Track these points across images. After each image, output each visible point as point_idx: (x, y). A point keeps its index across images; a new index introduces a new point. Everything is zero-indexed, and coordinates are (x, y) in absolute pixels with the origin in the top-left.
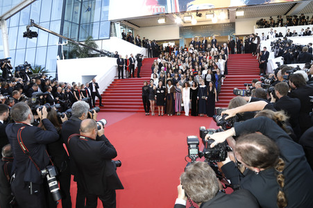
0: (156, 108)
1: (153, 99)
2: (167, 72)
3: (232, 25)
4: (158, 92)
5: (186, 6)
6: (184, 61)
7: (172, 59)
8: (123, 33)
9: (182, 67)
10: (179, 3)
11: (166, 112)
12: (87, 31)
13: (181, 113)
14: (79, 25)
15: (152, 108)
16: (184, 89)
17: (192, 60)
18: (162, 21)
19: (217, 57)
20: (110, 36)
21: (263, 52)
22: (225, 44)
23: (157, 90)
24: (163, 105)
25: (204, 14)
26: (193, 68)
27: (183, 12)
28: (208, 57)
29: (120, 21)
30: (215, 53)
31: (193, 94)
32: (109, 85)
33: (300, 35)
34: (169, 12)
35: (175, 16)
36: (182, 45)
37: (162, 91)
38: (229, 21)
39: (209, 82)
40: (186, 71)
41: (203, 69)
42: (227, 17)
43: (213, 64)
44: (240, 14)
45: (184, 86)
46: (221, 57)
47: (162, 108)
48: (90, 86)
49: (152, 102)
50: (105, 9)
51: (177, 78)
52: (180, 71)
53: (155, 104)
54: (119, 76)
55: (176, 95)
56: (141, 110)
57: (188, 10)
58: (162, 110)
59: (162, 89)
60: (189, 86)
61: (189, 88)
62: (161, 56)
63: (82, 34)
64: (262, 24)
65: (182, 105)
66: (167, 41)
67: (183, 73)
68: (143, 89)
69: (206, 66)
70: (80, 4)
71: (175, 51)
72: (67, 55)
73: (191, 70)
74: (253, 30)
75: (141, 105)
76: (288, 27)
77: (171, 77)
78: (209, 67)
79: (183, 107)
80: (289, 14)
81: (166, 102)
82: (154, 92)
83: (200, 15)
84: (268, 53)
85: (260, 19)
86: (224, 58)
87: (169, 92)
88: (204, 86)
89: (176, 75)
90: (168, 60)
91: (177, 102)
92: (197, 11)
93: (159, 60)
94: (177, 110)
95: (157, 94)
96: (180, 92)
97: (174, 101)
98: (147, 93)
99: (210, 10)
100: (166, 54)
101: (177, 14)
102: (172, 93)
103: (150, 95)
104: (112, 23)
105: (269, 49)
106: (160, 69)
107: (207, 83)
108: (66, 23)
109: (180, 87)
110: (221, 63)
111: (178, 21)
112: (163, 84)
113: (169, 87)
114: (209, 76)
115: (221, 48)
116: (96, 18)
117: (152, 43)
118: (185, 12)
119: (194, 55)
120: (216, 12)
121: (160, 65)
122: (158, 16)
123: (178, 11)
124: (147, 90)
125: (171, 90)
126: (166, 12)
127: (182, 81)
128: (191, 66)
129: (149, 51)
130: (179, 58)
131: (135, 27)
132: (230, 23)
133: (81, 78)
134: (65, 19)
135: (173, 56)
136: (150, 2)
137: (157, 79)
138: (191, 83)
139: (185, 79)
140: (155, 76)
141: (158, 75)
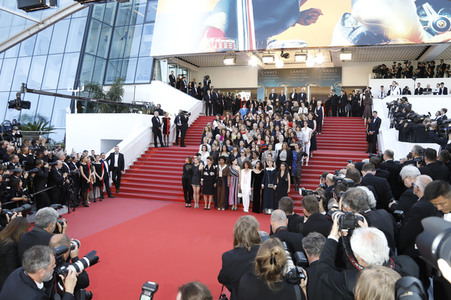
1: (198, 183)
3: (337, 71)
4: (206, 174)
5: (266, 41)
6: (250, 128)
8: (171, 77)
9: (247, 137)
10: (256, 37)
11: (215, 205)
13: (238, 206)
14: (107, 60)
15: (196, 197)
16: (243, 170)
18: (229, 62)
19: (301, 124)
20: (151, 79)
22: (319, 102)
23: (204, 170)
24: (212, 194)
25: (292, 53)
26: (263, 139)
27: (261, 50)
29: (168, 59)
31: (256, 180)
33: (435, 94)
34: (241, 49)
35: (250, 54)
36: (261, 98)
37: (212, 174)
40: (251, 143)
41: (277, 141)
42: (329, 59)
44: (347, 57)
45: (243, 167)
46: (306, 124)
47: (211, 197)
48: (112, 157)
49: (196, 189)
50: (146, 38)
51: (235, 154)
52: (242, 143)
54: (156, 144)
55: (231, 180)
57: (268, 48)
58: (210, 201)
59: (212, 169)
60: (250, 167)
61: (250, 171)
63: (111, 73)
64: (381, 72)
65: (239, 195)
70: (111, 29)
73: (259, 142)
75: (179, 190)
76: (418, 80)
77: (227, 151)
79: (241, 198)
80: (422, 60)
82: (200, 174)
83: (286, 56)
84: (379, 121)
86: (311, 126)
87: (221, 175)
88: (272, 169)
89: (235, 149)
90: (228, 125)
91: (232, 190)
92: (282, 50)
93: (215, 124)
94: (231, 202)
95: (204, 177)
96: (237, 176)
97: (227, 189)
98: (190, 175)
99: (302, 49)
101: (252, 52)
102: (225, 178)
103: (194, 178)
104: (155, 60)
106: (214, 138)
108: (86, 57)
109: (237, 168)
110: (306, 133)
111: (254, 62)
113: (222, 168)
114: (284, 154)
116: (134, 52)
118: (264, 50)
119: (268, 119)
120: (310, 52)
121: (216, 131)
122: (225, 54)
123: (254, 48)
124: (190, 170)
125: (223, 172)
126: (235, 49)
127: (243, 159)
128: (259, 137)
129: (207, 105)
131: (192, 68)
132: (334, 68)
133: (99, 143)
134: (86, 51)
135: (238, 118)
136: (214, 32)
137: (207, 154)
138: (254, 162)
139: (248, 156)
140: (204, 148)
141: (209, 146)
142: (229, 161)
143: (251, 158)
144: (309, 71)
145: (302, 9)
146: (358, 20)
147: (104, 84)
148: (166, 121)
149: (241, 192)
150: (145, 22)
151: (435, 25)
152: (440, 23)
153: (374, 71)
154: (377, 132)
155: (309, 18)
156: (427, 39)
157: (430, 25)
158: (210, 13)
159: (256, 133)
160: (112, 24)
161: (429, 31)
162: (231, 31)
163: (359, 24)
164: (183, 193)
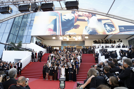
0: (49, 77)
1: (48, 72)
2: (55, 60)
3: (84, 42)
4: (51, 69)
5: (65, 33)
6: (63, 56)
7: (57, 54)
9: (62, 58)
12: (20, 39)
14: (17, 36)
15: (47, 76)
16: (62, 68)
17: (67, 55)
18: (54, 38)
19: (77, 55)
20: (30, 42)
21: (96, 53)
22: (81, 49)
23: (50, 68)
24: (52, 76)
25: (72, 36)
27: (63, 35)
28: (73, 55)
29: (36, 36)
30: (76, 53)
32: (27, 64)
33: (110, 48)
34: (58, 34)
35: (60, 36)
36: (62, 49)
37: (52, 69)
38: (82, 40)
39: (74, 65)
40: (64, 60)
41: (71, 59)
42: (81, 38)
43: (76, 57)
44: (87, 37)
45: (62, 67)
49: (47, 74)
50: (30, 30)
52: (61, 60)
53: (49, 75)
54: (32, 61)
56: (41, 77)
57: (65, 34)
58: (52, 78)
59: (52, 68)
60: (64, 67)
62: (53, 53)
63: (18, 40)
64: (95, 42)
66: (56, 47)
67: (62, 61)
68: (43, 67)
69: (73, 58)
70: (19, 27)
71: (59, 51)
72: (9, 49)
73: (66, 60)
74: (92, 45)
75: (42, 75)
76: (106, 44)
77: (57, 62)
78: (74, 59)
80: (105, 39)
81: (54, 74)
82: (49, 69)
83: (70, 37)
84: (98, 54)
85: (95, 40)
86: (80, 55)
87: (55, 69)
88: (71, 67)
89: (59, 61)
91: (59, 74)
92: (69, 35)
93: (52, 55)
95: (50, 70)
96: (60, 69)
97: (57, 74)
99: (75, 35)
100: (55, 52)
101: (61, 36)
102: (57, 70)
103: (47, 70)
104: (32, 37)
105: (99, 52)
107: (73, 66)
108: (11, 35)
109: (60, 67)
110: (79, 57)
111: (61, 38)
112: (53, 66)
113: (56, 67)
115: (79, 51)
116: (25, 34)
117: (49, 47)
118: (64, 35)
119: (67, 53)
120: (77, 36)
122: (53, 36)
123: (62, 34)
124: (45, 68)
126: (56, 34)
127: (62, 64)
128: (66, 58)
129: (47, 50)
130: (61, 54)
131: (42, 40)
132: (83, 41)
133: (14, 60)
134: (11, 33)
135: (58, 53)
136: (50, 30)
137: (50, 63)
138: (65, 65)
139: (63, 64)
140: (49, 61)
141: (51, 61)
142: (58, 65)
143: (64, 64)
144: (76, 42)
145: (75, 24)
146: (89, 28)
147: (15, 43)
148: (36, 54)
149: (61, 75)
150: (30, 26)
151: (109, 30)
152: (110, 29)
153: (93, 42)
154: (98, 57)
155: (77, 27)
156: (107, 33)
157: (108, 30)
158: (49, 25)
159: (64, 57)
160: (19, 26)
161: (108, 31)
162: (55, 29)
163: (90, 29)
164: (43, 76)
